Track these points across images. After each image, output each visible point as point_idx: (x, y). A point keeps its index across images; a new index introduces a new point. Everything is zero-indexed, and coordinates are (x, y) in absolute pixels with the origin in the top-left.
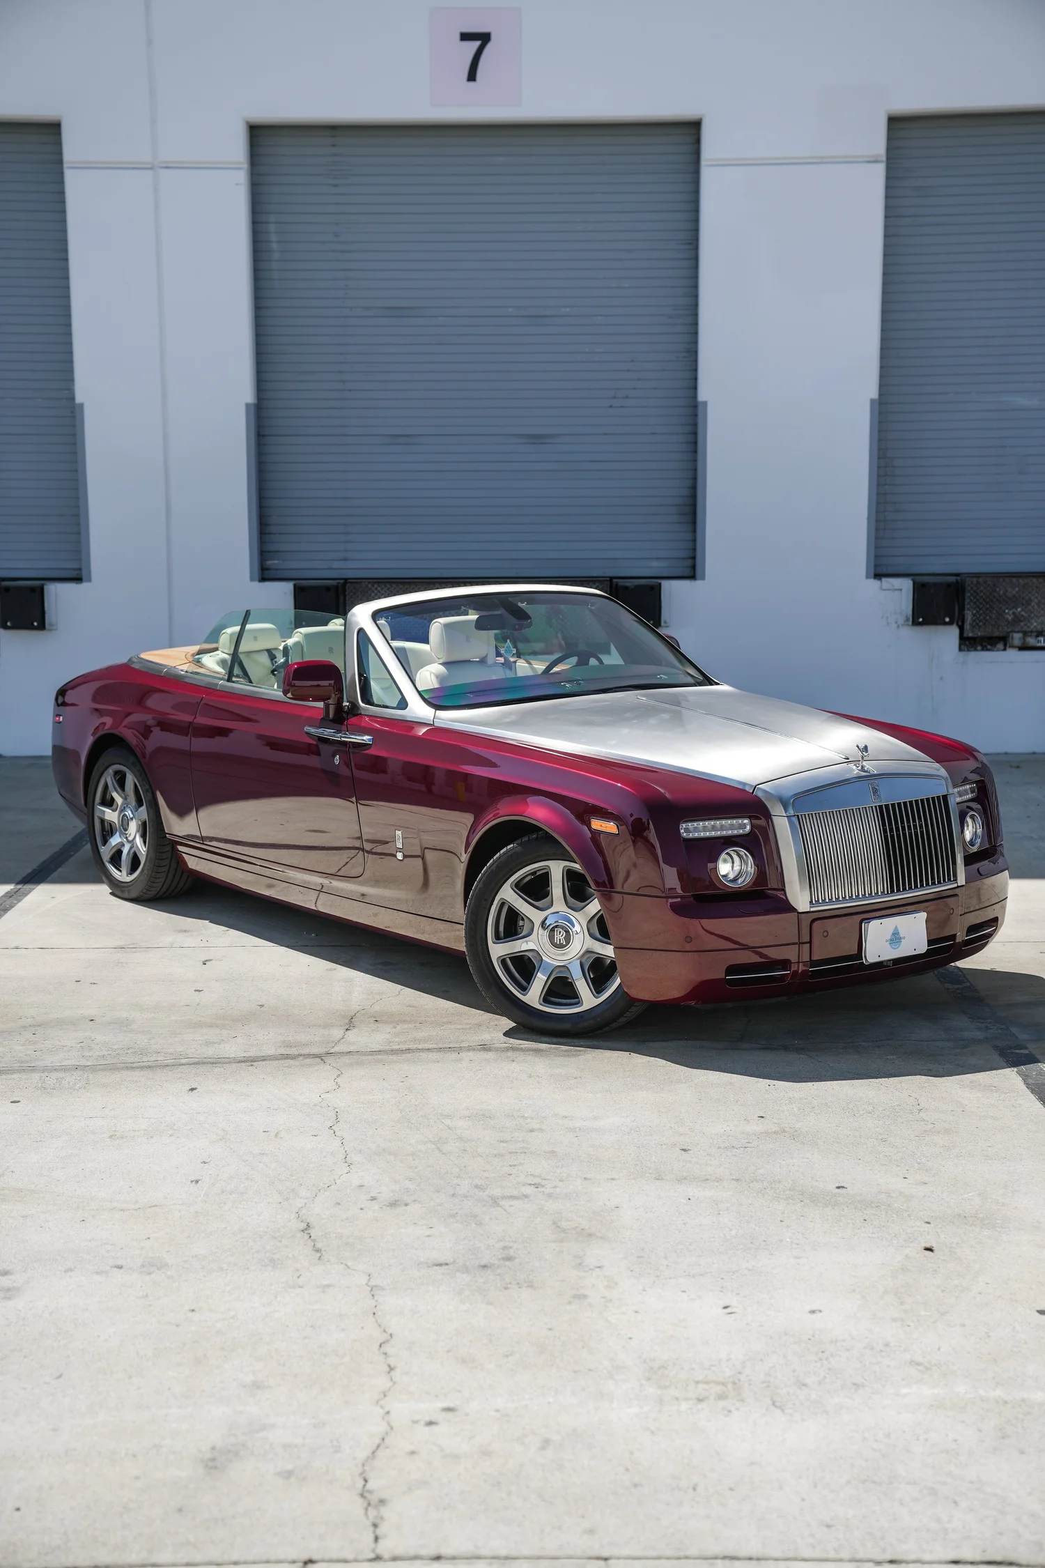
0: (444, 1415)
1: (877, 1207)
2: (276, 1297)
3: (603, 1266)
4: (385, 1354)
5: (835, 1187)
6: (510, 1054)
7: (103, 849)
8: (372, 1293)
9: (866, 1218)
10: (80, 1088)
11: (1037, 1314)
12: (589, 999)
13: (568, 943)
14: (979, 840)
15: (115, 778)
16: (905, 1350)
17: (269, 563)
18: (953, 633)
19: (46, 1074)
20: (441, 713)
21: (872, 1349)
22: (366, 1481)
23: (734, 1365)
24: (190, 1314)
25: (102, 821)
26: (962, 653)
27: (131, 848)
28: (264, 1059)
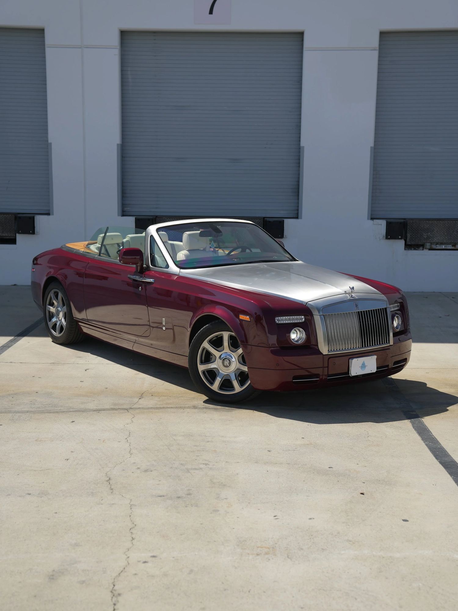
0: (151, 559)
1: (344, 476)
2: (91, 508)
3: (228, 498)
4: (132, 533)
5: (328, 467)
6: (204, 410)
7: (49, 323)
8: (131, 507)
9: (339, 480)
10: (27, 420)
11: (402, 521)
12: (238, 388)
13: (230, 365)
14: (400, 327)
15: (54, 295)
16: (345, 536)
17: (126, 209)
18: (401, 243)
19: (15, 414)
20: (182, 270)
21: (332, 535)
22: (114, 585)
23: (274, 540)
24: (55, 514)
25: (49, 312)
26: (406, 251)
27: (60, 323)
28: (104, 410)
